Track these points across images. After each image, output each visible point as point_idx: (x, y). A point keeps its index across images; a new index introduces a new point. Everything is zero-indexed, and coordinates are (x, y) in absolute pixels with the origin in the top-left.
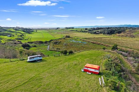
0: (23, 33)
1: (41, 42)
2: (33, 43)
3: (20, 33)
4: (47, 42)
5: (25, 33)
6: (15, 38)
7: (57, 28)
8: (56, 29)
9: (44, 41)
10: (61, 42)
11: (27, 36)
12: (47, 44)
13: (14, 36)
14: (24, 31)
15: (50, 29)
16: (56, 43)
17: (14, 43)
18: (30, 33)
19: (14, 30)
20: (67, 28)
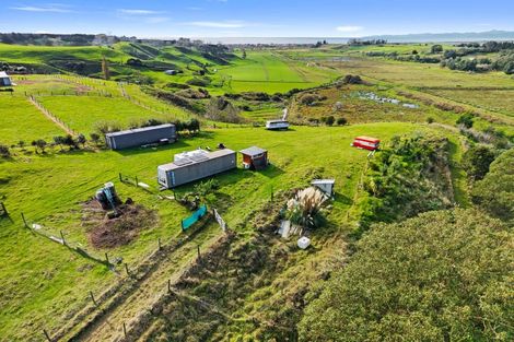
0: (204, 61)
1: (263, 98)
2: (241, 99)
3: (197, 62)
4: (280, 95)
5: (209, 62)
6: (187, 79)
7: (319, 45)
8: (313, 46)
9: (271, 92)
10: (325, 98)
11: (218, 72)
12: (280, 104)
13: (181, 72)
14: (206, 56)
15: (290, 46)
16: (308, 102)
17: (190, 95)
18: (224, 63)
19: (180, 53)
20: (356, 44)
